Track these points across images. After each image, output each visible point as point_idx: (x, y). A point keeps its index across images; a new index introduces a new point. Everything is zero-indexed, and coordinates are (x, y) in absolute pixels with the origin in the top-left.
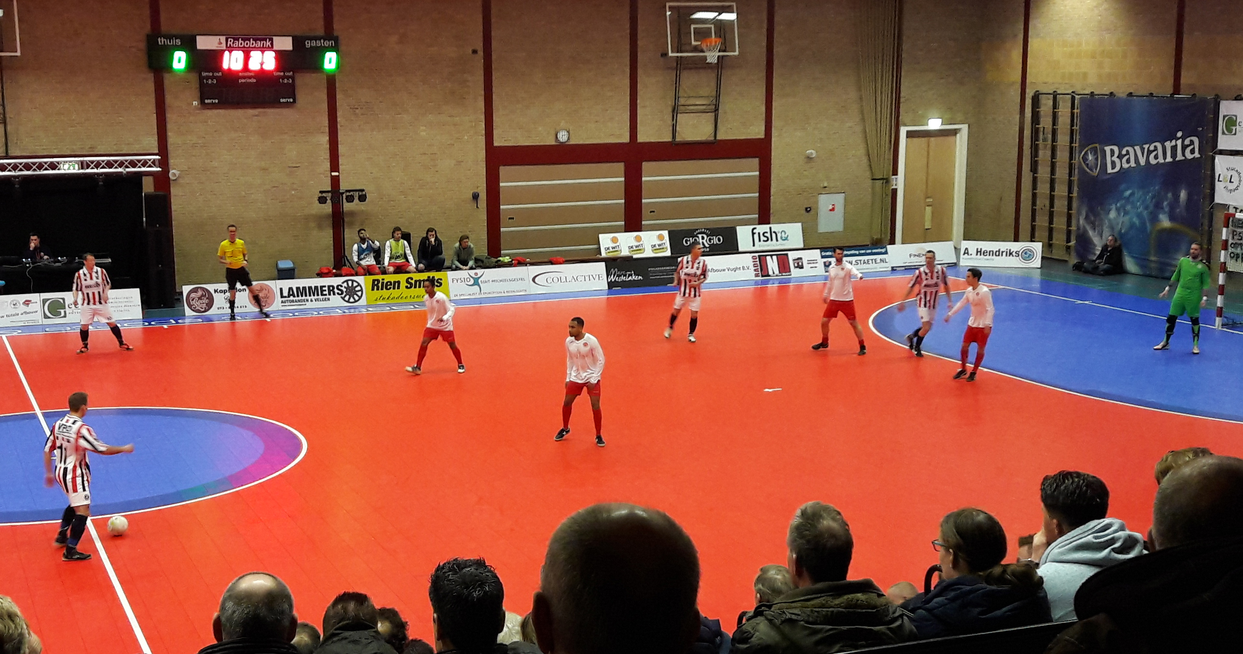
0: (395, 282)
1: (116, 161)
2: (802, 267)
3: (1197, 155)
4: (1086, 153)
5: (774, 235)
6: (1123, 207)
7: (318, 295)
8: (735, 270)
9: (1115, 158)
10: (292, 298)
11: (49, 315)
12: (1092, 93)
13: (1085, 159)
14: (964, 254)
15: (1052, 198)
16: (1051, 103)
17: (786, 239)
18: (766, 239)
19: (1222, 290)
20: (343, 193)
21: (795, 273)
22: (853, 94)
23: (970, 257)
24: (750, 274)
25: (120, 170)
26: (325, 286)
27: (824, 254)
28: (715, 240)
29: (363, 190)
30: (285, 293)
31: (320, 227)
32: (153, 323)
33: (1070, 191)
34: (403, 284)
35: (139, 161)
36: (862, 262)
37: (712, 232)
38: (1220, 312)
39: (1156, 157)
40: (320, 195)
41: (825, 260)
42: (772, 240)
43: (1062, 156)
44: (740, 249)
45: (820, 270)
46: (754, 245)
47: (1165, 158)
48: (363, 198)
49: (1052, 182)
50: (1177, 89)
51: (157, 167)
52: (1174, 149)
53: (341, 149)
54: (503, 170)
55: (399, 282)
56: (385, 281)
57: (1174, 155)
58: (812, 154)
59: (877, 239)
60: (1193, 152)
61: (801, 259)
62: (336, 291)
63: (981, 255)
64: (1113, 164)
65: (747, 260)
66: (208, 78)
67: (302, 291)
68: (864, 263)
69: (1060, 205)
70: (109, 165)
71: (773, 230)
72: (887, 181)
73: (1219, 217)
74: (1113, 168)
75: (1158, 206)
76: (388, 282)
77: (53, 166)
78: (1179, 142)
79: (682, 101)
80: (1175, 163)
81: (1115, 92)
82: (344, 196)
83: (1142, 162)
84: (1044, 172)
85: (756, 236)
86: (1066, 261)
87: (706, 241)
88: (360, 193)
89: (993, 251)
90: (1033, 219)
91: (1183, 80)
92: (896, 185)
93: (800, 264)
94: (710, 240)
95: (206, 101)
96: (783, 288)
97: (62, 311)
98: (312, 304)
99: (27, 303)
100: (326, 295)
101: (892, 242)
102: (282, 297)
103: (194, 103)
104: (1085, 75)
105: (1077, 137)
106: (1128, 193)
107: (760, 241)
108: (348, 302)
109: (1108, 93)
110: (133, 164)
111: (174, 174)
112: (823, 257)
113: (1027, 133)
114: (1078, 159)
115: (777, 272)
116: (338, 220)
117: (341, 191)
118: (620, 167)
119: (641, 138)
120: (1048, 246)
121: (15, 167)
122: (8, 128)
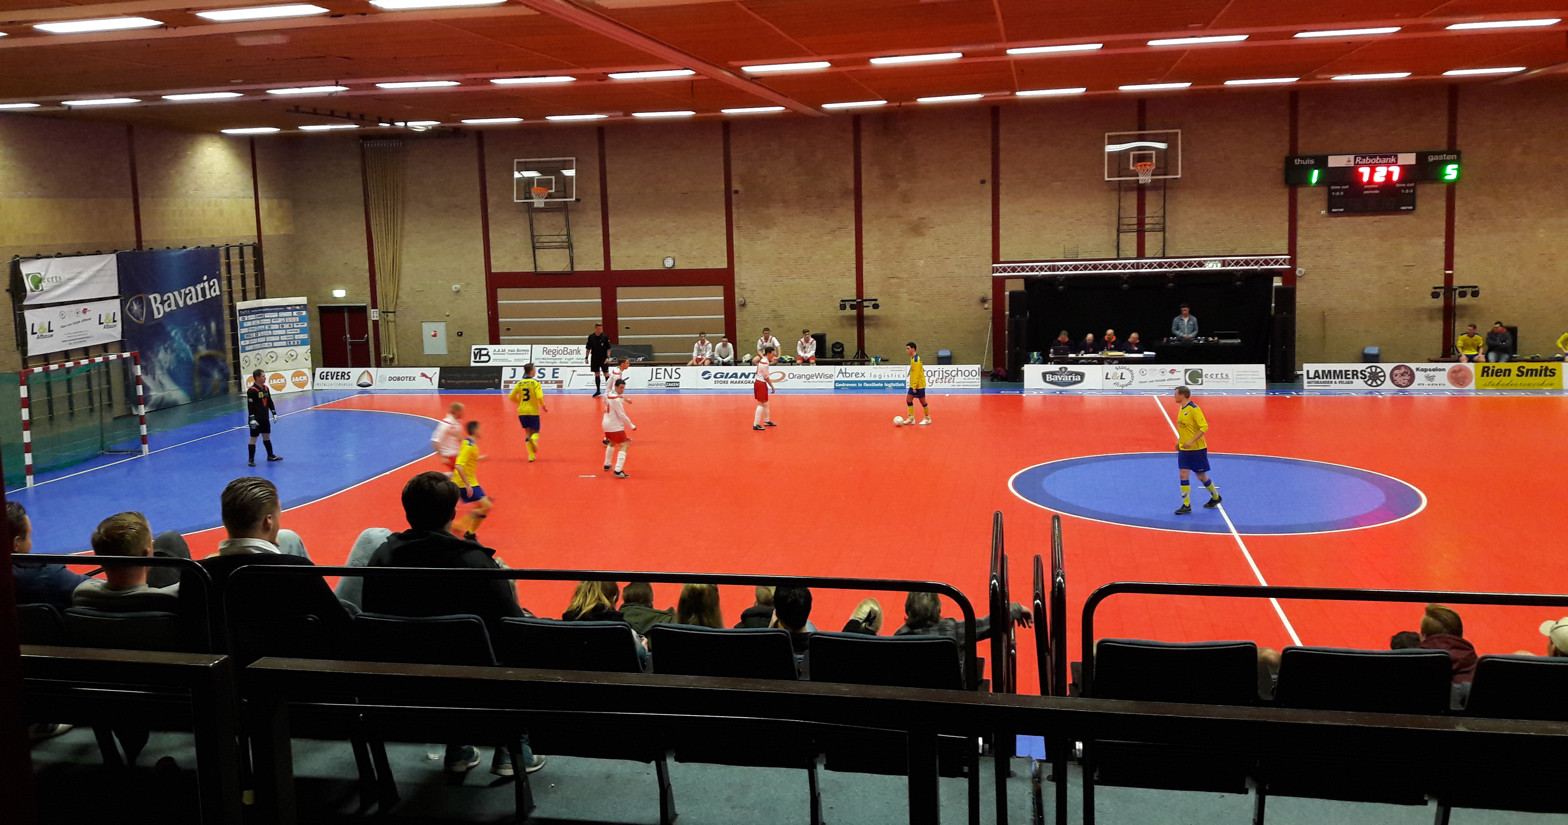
1: (1252, 260)
7: (1342, 378)
10: (1317, 379)
11: (1189, 382)
20: (1456, 289)
25: (1255, 267)
29: (1476, 287)
31: (1431, 319)
32: (1277, 393)
34: (1515, 372)
35: (1272, 260)
40: (1434, 290)
48: (1475, 294)
51: (1287, 265)
53: (1457, 249)
55: (1510, 370)
66: (1336, 191)
70: (1247, 263)
77: (1201, 264)
82: (1457, 291)
88: (1474, 290)
95: (1333, 210)
97: (1200, 380)
98: (1336, 385)
99: (1172, 371)
103: (1322, 212)
110: (1267, 262)
111: (1300, 272)
116: (1449, 314)
117: (1454, 288)
121: (1170, 265)
122: (1167, 235)
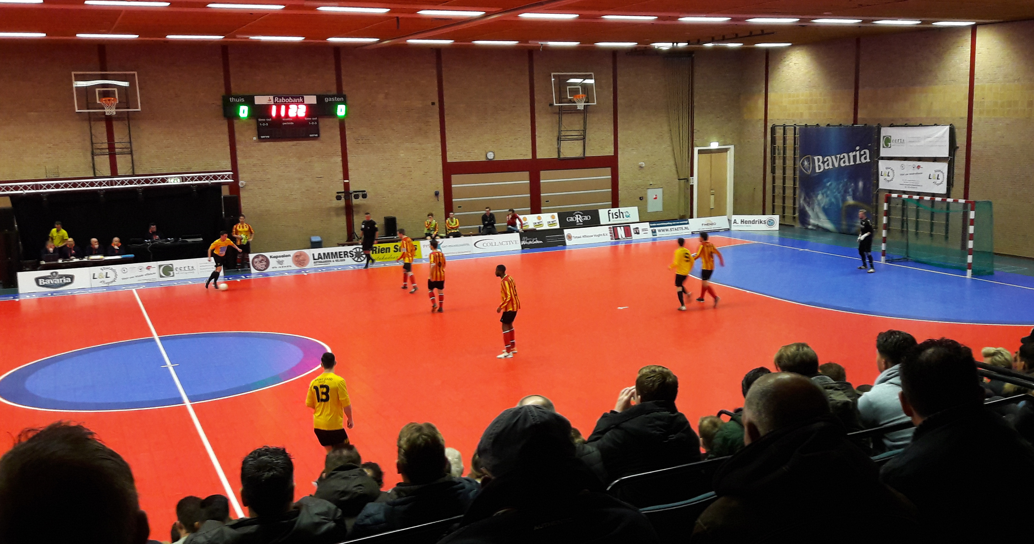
0: (387, 248)
1: (204, 176)
2: (638, 233)
3: (868, 160)
4: (803, 161)
5: (621, 214)
6: (826, 192)
7: (337, 258)
8: (599, 236)
9: (820, 163)
10: (320, 260)
11: (164, 275)
12: (806, 125)
13: (803, 164)
14: (734, 223)
15: (784, 188)
16: (782, 131)
17: (629, 216)
18: (616, 217)
19: (884, 240)
20: (352, 193)
21: (635, 237)
22: (666, 128)
23: (737, 225)
24: (608, 238)
25: (207, 182)
26: (341, 252)
27: (651, 225)
28: (586, 218)
29: (364, 191)
30: (316, 257)
31: (338, 215)
32: (230, 278)
33: (794, 184)
34: (392, 249)
35: (219, 176)
36: (674, 229)
37: (585, 213)
38: (884, 253)
39: (844, 162)
40: (337, 195)
41: (652, 228)
42: (620, 217)
43: (790, 163)
44: (602, 223)
45: (650, 235)
46: (610, 221)
47: (849, 163)
48: (364, 196)
49: (784, 179)
50: (855, 121)
51: (231, 179)
52: (855, 157)
53: (350, 165)
54: (454, 177)
55: (389, 248)
56: (381, 248)
57: (855, 160)
58: (642, 164)
59: (683, 215)
60: (865, 158)
61: (637, 228)
62: (349, 255)
63: (743, 223)
64: (819, 166)
65: (606, 230)
66: (262, 122)
67: (327, 256)
68: (675, 230)
69: (789, 192)
70: (200, 178)
71: (621, 211)
72: (687, 180)
73: (882, 196)
74: (819, 169)
75: (846, 192)
76: (382, 248)
77: (163, 180)
78: (858, 153)
79: (563, 133)
80: (856, 166)
81: (819, 124)
82: (353, 195)
83: (836, 165)
84: (779, 173)
85: (611, 215)
86: (793, 226)
87: (581, 219)
88: (363, 193)
89: (750, 221)
90: (774, 201)
91: (859, 116)
92: (693, 183)
93: (638, 231)
94: (583, 218)
95: (262, 137)
96: (628, 247)
98: (334, 264)
99: (148, 268)
100: (342, 257)
101: (692, 217)
102: (314, 259)
103: (254, 138)
104: (802, 114)
105: (798, 152)
106: (828, 184)
107: (613, 218)
108: (357, 261)
109: (815, 124)
110: (215, 178)
111: (242, 184)
112: (651, 227)
113: (769, 150)
114: (799, 164)
115: (624, 236)
116: (349, 210)
117: (350, 192)
118: (527, 174)
119: (539, 156)
120: (783, 217)
121: (139, 182)
122: (134, 157)
